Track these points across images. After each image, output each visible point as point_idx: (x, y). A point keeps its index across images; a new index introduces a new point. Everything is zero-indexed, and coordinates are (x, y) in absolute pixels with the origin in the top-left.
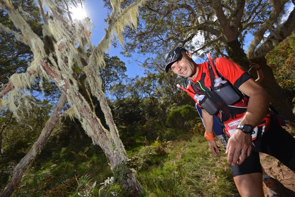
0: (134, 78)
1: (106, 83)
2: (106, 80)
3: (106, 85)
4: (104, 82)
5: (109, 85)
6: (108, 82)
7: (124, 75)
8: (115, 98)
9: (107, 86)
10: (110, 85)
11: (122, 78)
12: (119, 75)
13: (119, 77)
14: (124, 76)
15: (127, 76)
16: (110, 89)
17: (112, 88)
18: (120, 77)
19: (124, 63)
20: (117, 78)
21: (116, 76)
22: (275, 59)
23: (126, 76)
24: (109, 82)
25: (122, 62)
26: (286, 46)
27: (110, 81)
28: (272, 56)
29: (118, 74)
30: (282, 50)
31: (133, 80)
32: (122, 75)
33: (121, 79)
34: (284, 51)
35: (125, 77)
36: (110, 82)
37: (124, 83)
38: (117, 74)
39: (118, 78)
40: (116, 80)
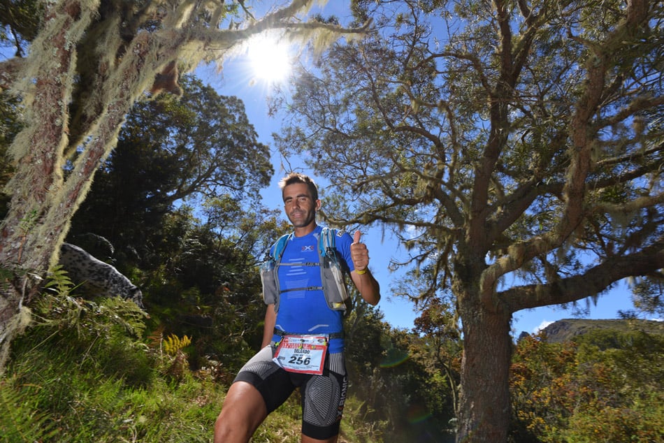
0: (270, 210)
1: (210, 179)
2: (216, 175)
3: (208, 183)
4: (209, 176)
5: (212, 188)
6: (215, 181)
7: (258, 192)
8: (204, 220)
9: (208, 185)
10: (215, 189)
11: (249, 195)
12: (248, 186)
13: (245, 188)
14: (254, 193)
15: (262, 198)
16: (208, 195)
17: (214, 196)
18: (247, 189)
19: (273, 171)
20: (238, 187)
21: (242, 183)
22: (538, 365)
23: (260, 197)
24: (218, 182)
25: (271, 167)
26: (568, 355)
27: (222, 183)
28: (537, 356)
29: (247, 182)
30: (558, 358)
31: (265, 212)
32: (254, 190)
33: (245, 194)
34: (561, 360)
35: (256, 197)
36: (221, 185)
37: (245, 206)
38: (245, 180)
39: (241, 189)
40: (235, 189)
